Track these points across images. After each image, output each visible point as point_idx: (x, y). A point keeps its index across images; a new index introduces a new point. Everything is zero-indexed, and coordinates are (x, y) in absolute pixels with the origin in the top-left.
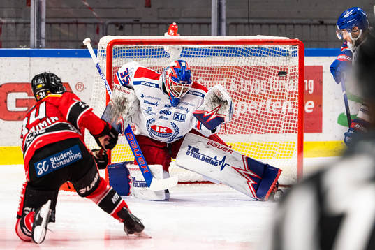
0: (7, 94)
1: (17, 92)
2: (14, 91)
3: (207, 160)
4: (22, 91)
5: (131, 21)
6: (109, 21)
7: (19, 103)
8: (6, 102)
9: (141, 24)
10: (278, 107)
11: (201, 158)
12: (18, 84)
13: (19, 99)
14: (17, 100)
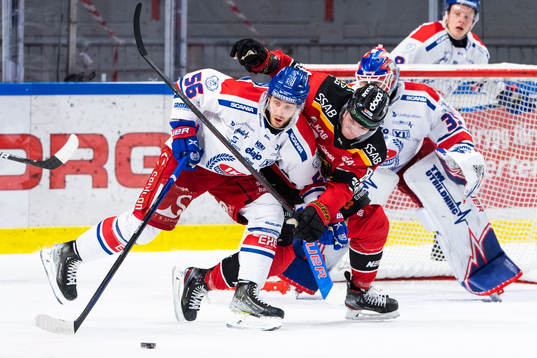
0: (131, 148)
1: (145, 145)
2: (141, 144)
3: (447, 199)
4: (152, 145)
5: (307, 41)
6: (275, 41)
7: (147, 162)
8: (129, 160)
9: (322, 46)
10: (525, 168)
11: (442, 191)
12: (147, 134)
13: (149, 157)
14: (145, 158)
